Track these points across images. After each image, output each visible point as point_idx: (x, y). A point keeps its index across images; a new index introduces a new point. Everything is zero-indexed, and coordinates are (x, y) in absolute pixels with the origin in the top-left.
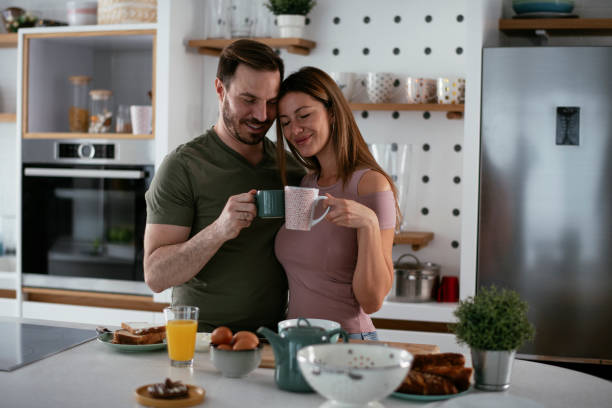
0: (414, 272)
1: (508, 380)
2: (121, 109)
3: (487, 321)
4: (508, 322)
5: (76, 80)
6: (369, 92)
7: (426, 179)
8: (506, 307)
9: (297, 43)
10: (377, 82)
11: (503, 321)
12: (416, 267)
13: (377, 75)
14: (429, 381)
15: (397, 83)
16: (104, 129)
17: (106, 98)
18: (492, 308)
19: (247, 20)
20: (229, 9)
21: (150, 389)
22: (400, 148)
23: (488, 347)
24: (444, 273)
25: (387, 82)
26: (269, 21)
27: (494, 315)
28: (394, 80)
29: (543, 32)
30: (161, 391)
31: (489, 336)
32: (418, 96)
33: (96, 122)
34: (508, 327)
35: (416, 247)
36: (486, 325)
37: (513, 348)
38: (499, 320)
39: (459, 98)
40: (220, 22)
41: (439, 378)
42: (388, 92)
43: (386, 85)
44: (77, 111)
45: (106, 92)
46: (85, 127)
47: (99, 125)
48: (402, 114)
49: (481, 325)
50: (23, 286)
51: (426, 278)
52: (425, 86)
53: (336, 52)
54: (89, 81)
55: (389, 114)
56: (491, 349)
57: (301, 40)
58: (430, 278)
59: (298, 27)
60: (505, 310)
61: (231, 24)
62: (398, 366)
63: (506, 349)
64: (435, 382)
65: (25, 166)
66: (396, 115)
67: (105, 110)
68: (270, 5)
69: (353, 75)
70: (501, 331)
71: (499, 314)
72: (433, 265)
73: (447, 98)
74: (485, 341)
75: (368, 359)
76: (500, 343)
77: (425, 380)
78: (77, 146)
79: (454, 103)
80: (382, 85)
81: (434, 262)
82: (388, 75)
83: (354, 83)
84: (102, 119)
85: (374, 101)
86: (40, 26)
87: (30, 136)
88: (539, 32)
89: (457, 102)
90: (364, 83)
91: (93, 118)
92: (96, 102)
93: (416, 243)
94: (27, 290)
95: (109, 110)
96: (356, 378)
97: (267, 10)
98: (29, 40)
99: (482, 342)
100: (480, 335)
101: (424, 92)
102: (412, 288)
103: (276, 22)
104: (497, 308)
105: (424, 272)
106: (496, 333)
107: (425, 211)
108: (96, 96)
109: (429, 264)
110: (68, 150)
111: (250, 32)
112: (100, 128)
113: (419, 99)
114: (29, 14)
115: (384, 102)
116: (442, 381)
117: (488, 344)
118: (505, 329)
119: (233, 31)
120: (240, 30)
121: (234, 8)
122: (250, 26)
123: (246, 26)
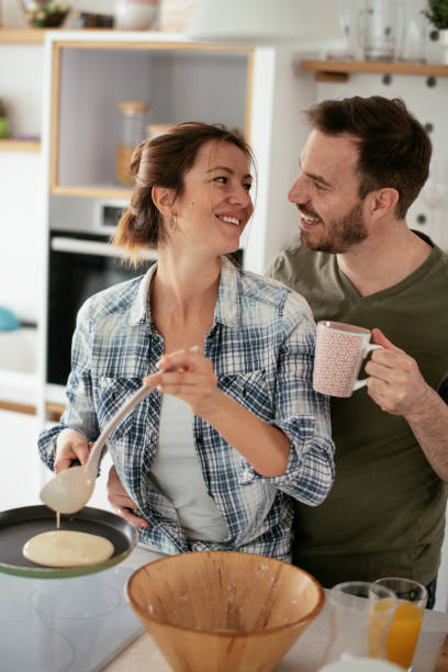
5: (130, 110)
19: (388, 31)
20: (361, 13)
40: (347, 30)
50: (47, 404)
54: (147, 108)
61: (365, 34)
65: (54, 234)
68: (431, 14)
86: (74, 28)
87: (60, 191)
94: (52, 408)
97: (427, 21)
98: (62, 51)
103: (434, 36)
111: (393, 51)
114: (58, 2)
119: (368, 48)
120: (379, 46)
121: (371, 12)
122: (394, 41)
123: (388, 41)
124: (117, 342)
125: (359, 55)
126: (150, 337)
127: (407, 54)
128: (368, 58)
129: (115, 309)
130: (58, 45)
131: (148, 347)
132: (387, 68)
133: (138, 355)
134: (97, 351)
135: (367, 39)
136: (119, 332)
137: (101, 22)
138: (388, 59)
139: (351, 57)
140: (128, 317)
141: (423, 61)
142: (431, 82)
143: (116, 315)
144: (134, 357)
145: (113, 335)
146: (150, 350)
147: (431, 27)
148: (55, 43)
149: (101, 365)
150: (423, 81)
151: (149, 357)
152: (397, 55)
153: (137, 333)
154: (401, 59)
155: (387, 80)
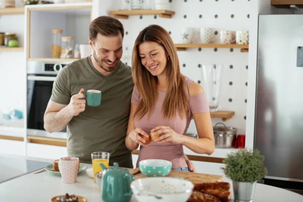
0: (223, 133)
1: (252, 198)
2: (77, 46)
3: (239, 166)
4: (251, 167)
5: (55, 32)
6: (201, 38)
7: (231, 83)
8: (250, 159)
9: (164, 12)
10: (205, 33)
11: (248, 167)
12: (224, 130)
13: (205, 29)
14: (207, 198)
15: (216, 33)
16: (68, 56)
17: (69, 41)
18: (243, 159)
21: (58, 199)
22: (217, 67)
23: (240, 180)
24: (238, 133)
25: (210, 33)
27: (243, 163)
28: (214, 32)
29: (294, 6)
30: (62, 200)
31: (240, 175)
32: (226, 40)
33: (64, 52)
34: (251, 169)
35: (224, 119)
36: (239, 168)
37: (254, 181)
38: (246, 166)
39: (247, 41)
41: (212, 196)
42: (211, 38)
43: (210, 34)
44: (55, 47)
45: (69, 38)
46: (59, 55)
48: (219, 49)
49: (236, 168)
50: (27, 135)
51: (229, 136)
52: (229, 35)
53: (185, 17)
54: (61, 32)
55: (213, 49)
56: (242, 181)
57: (166, 11)
58: (231, 136)
60: (250, 161)
62: (184, 192)
63: (250, 181)
64: (210, 198)
65: (28, 75)
66: (216, 50)
67: (69, 47)
69: (193, 29)
70: (247, 172)
71: (247, 163)
72: (234, 128)
73: (241, 41)
74: (238, 178)
75: (172, 186)
76: (247, 178)
77: (204, 197)
78: (53, 65)
79: (244, 44)
80: (208, 34)
81: (234, 127)
82: (211, 29)
83: (194, 33)
84: (67, 51)
85: (204, 43)
88: (292, 6)
89: (246, 43)
90: (199, 33)
91: (63, 51)
92: (64, 42)
93: (224, 117)
94: (30, 137)
95: (71, 47)
96: (159, 198)
98: (30, 11)
99: (237, 178)
100: (235, 174)
101: (229, 38)
102: (222, 141)
104: (246, 159)
105: (228, 133)
106: (244, 173)
107: (230, 100)
108: (65, 39)
109: (232, 128)
110: (49, 67)
112: (66, 56)
113: (226, 42)
115: (209, 43)
116: (214, 198)
117: (240, 178)
118: (249, 171)
119: (133, 6)
120: (136, 5)
125: (130, 9)
127: (145, 8)
128: (132, 9)
138: (140, 9)
141: (151, 9)
142: (155, 17)
148: (28, 9)
150: (152, 17)
154: (143, 9)
155: (141, 18)
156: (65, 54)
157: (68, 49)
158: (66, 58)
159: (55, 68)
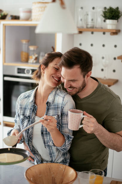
5: (24, 42)
9: (114, 31)
16: (35, 61)
17: (35, 49)
19: (92, 20)
20: (85, 15)
26: (102, 20)
33: (32, 58)
40: (81, 20)
44: (24, 54)
45: (35, 47)
46: (27, 61)
47: (33, 60)
54: (28, 42)
57: (116, 30)
59: (115, 25)
61: (86, 21)
65: (4, 76)
67: (35, 54)
68: (104, 15)
78: (25, 69)
84: (34, 57)
87: (6, 64)
91: (30, 57)
92: (32, 51)
94: (5, 123)
95: (37, 54)
97: (103, 17)
98: (5, 26)
103: (105, 21)
108: (32, 48)
110: (21, 71)
111: (94, 25)
112: (33, 61)
114: (5, 12)
119: (87, 25)
120: (90, 24)
121: (88, 15)
122: (94, 22)
123: (92, 22)
124: (26, 106)
125: (85, 26)
126: (34, 106)
127: (97, 26)
128: (87, 27)
129: (26, 97)
130: (4, 25)
131: (33, 108)
132: (92, 30)
133: (30, 110)
134: (21, 108)
135: (87, 22)
136: (27, 103)
137: (16, 18)
138: (92, 27)
139: (83, 27)
140: (29, 100)
141: (102, 28)
142: (104, 33)
143: (26, 99)
144: (29, 110)
145: (25, 104)
146: (33, 109)
147: (104, 19)
148: (3, 24)
149: (21, 112)
150: (102, 33)
151: (33, 111)
152: (95, 26)
153: (31, 104)
154: (96, 28)
155: (92, 33)
156: (32, 60)
157: (34, 55)
158: (33, 63)
159: (26, 72)
